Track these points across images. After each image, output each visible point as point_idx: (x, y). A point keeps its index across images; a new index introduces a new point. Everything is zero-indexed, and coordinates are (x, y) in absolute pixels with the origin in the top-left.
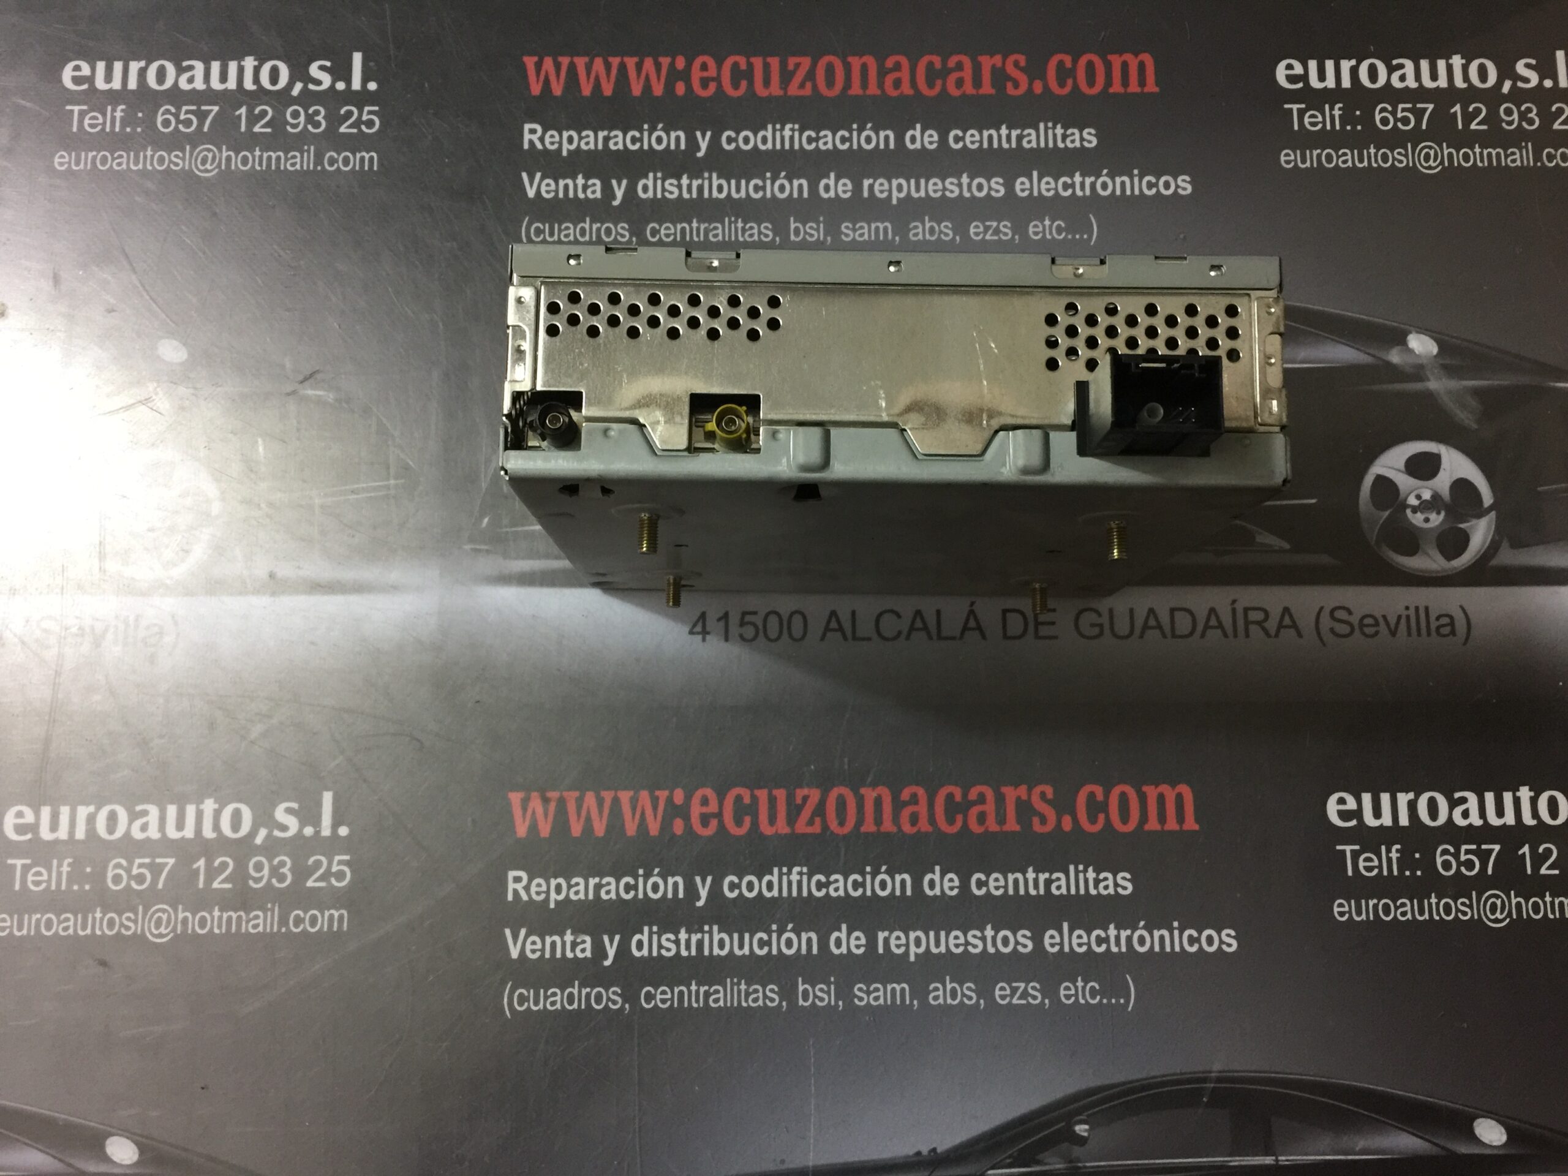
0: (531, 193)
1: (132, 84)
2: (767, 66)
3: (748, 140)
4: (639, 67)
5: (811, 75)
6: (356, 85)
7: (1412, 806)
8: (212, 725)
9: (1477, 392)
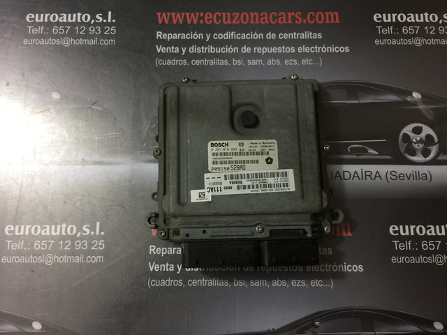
0: (159, 51)
1: (46, 20)
2: (226, 15)
3: (221, 36)
4: (190, 15)
5: (239, 18)
6: (109, 21)
7: (415, 229)
8: (65, 202)
9: (433, 109)
